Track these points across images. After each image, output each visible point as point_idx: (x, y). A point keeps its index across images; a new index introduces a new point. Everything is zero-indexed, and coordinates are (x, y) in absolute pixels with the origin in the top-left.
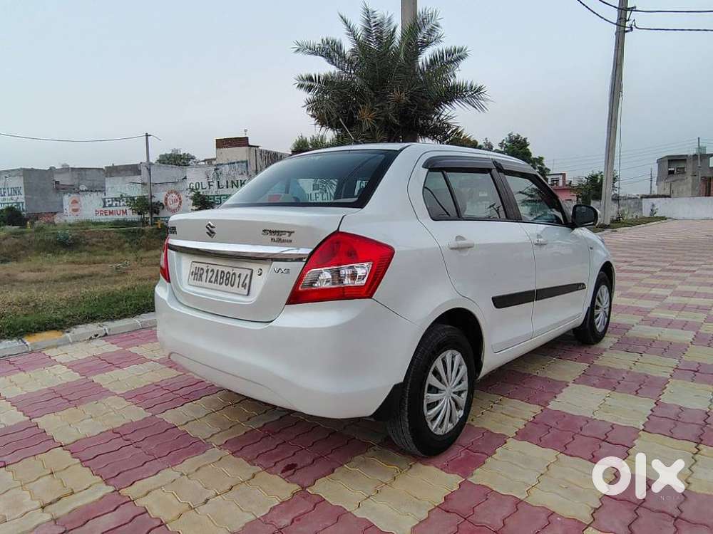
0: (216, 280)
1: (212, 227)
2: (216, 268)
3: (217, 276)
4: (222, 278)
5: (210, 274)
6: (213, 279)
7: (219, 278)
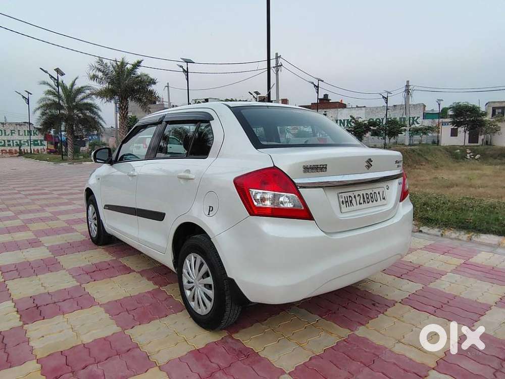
0: (364, 201)
2: (361, 193)
3: (364, 198)
4: (368, 198)
5: (358, 198)
6: (362, 201)
7: (365, 198)
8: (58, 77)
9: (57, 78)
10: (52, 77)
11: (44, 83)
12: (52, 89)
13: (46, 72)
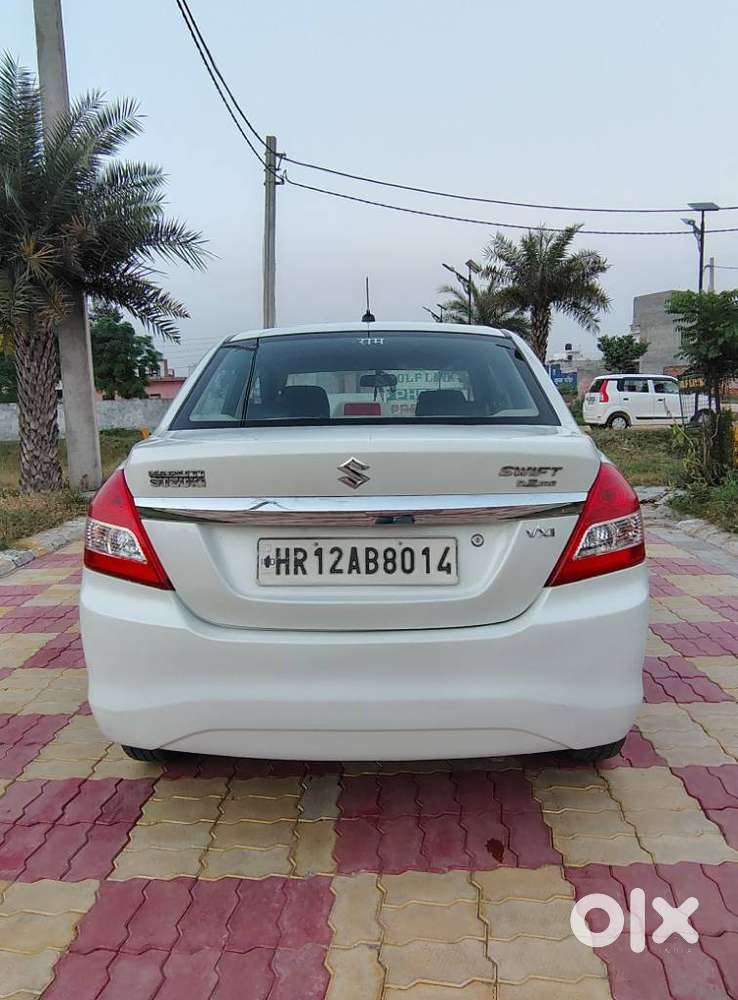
1: (363, 468)
3: (354, 558)
5: (329, 558)
6: (344, 564)
7: (362, 559)
8: (470, 277)
9: (468, 278)
10: (460, 277)
11: (447, 289)
12: (460, 300)
13: (452, 270)
